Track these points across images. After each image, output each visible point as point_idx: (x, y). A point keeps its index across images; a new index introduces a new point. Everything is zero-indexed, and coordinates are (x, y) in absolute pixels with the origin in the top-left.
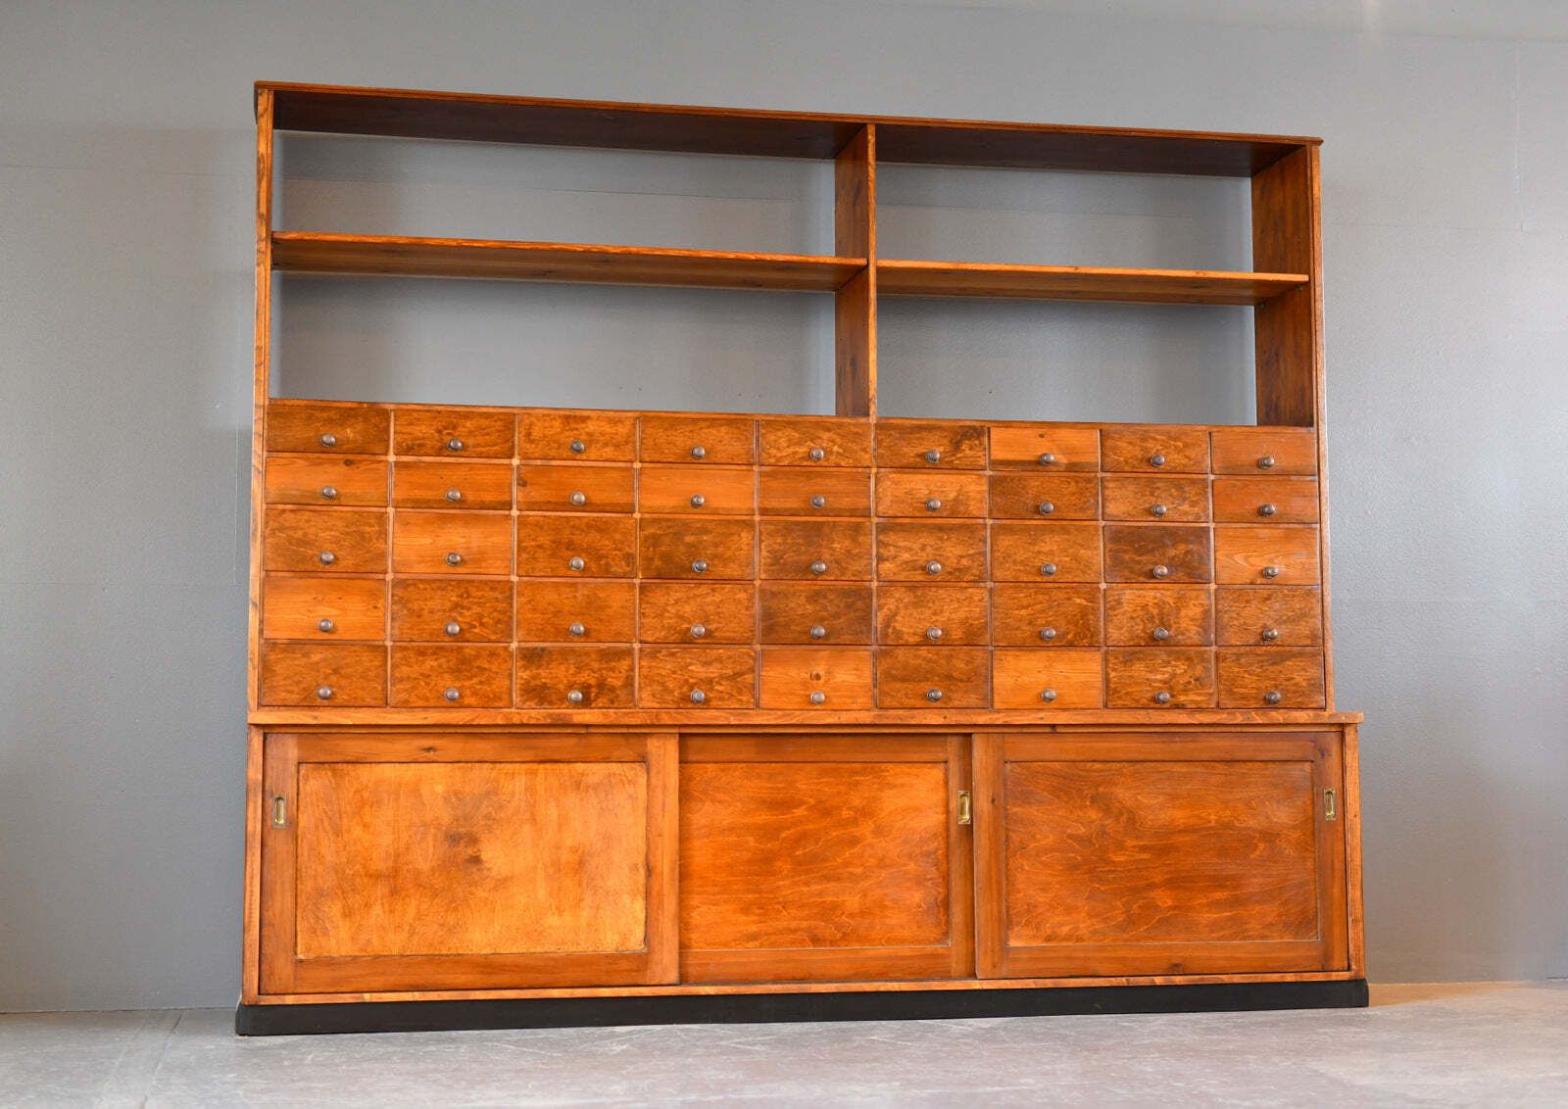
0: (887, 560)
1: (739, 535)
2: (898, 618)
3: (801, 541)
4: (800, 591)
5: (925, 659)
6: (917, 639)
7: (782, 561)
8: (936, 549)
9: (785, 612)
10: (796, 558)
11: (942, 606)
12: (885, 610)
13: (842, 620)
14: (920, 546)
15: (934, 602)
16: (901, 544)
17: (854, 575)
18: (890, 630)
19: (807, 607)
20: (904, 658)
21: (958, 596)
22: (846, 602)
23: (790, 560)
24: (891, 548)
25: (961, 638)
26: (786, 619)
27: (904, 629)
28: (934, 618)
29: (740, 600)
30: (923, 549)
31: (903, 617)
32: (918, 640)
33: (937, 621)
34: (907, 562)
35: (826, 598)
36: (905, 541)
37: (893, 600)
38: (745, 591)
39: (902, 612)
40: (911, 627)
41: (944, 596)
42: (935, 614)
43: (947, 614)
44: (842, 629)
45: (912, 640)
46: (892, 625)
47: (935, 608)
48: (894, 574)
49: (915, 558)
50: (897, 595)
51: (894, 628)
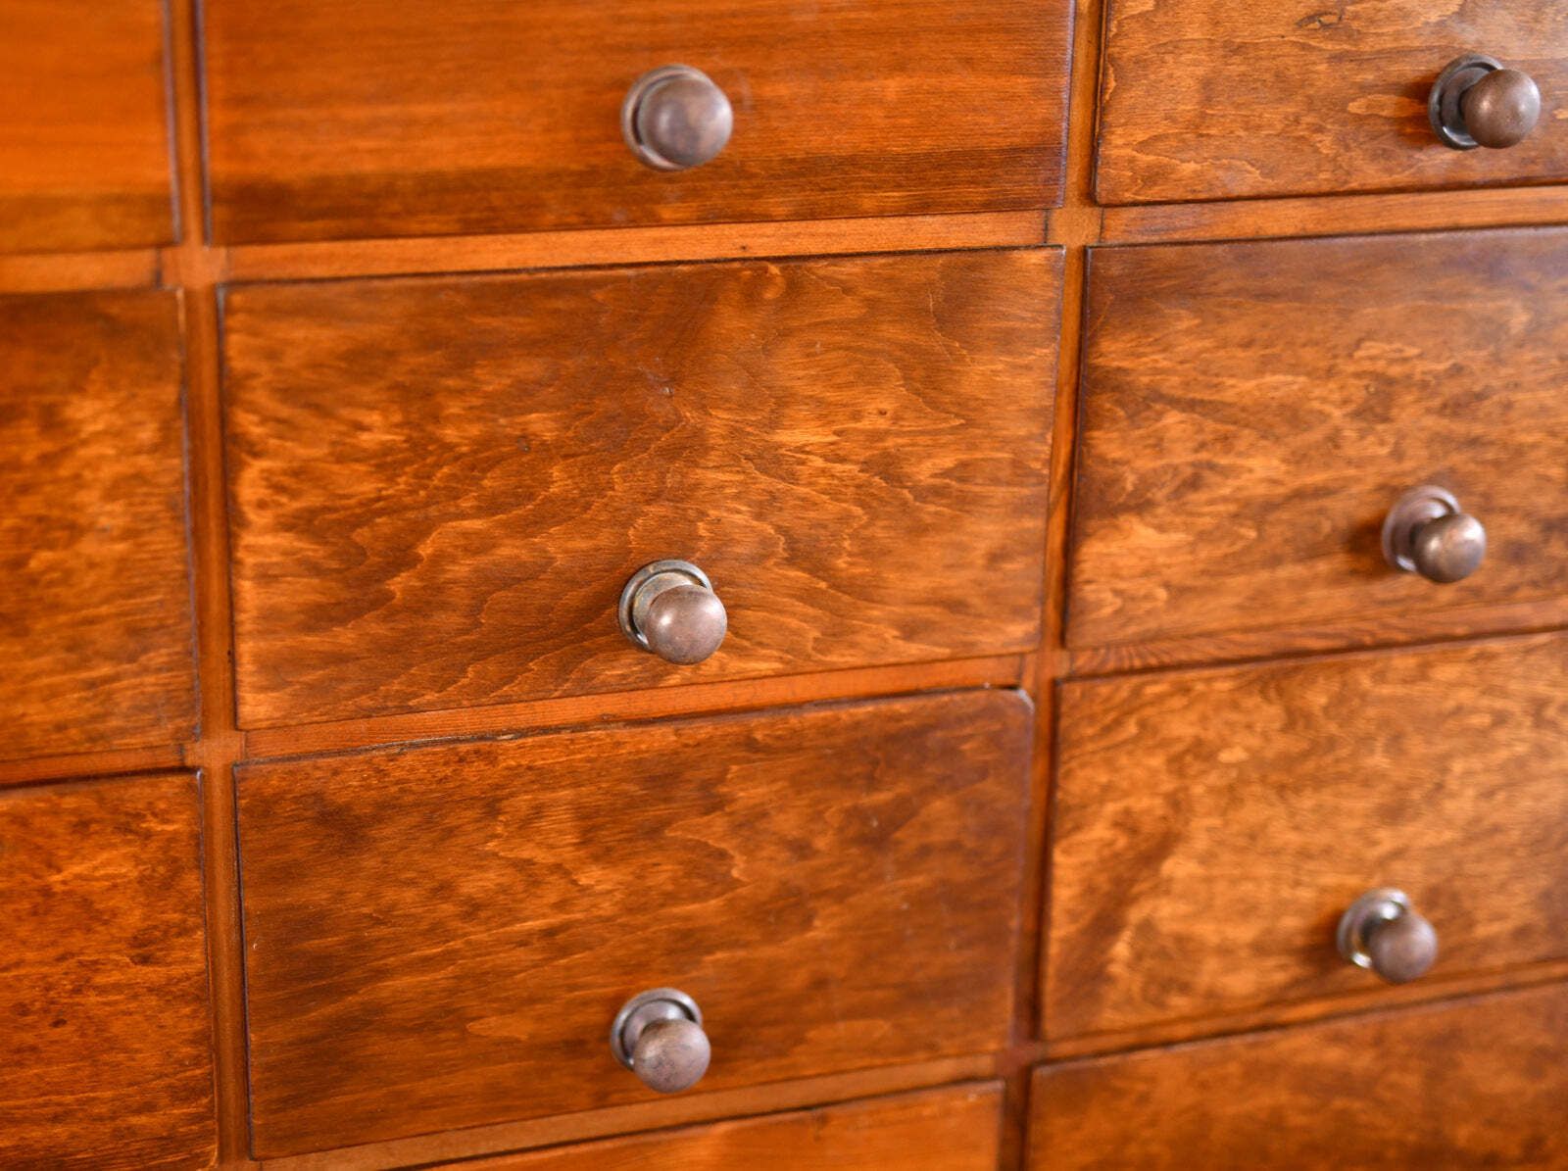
0: (1140, 505)
1: (51, 421)
2: (1178, 867)
3: (541, 424)
4: (543, 778)
5: (1307, 1080)
6: (1278, 973)
7: (399, 584)
8: (1454, 408)
9: (437, 931)
10: (509, 550)
11: (1442, 763)
12: (1100, 831)
13: (821, 930)
14: (1358, 391)
15: (1396, 744)
16: (1240, 388)
17: (910, 631)
18: (1121, 949)
19: (592, 876)
20: (1190, 1097)
21: (1541, 689)
22: (856, 814)
23: (461, 569)
24: (1173, 419)
25: (1522, 933)
26: (442, 976)
27: (1207, 931)
28: (1387, 839)
29: (86, 903)
30: (1376, 408)
31: (1206, 859)
32: (1280, 978)
33: (1398, 854)
34: (1260, 511)
35: (714, 804)
36: (1265, 365)
37: (1157, 761)
38: (128, 826)
39: (1201, 829)
40: (1247, 910)
41: (1465, 696)
42: (1393, 813)
43: (1461, 805)
44: (820, 983)
45: (1242, 983)
46: (1135, 915)
47: (1399, 775)
48: (1179, 593)
49: (1318, 478)
50: (1182, 728)
51: (1147, 928)
